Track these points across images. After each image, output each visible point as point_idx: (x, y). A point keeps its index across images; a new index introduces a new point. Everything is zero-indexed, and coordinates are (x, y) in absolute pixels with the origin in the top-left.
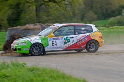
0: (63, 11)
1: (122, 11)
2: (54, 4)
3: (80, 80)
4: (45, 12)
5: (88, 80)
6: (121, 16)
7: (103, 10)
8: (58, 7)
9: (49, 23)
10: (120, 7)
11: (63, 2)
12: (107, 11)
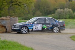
0: (23, 10)
1: (55, 11)
2: (18, 6)
3: (29, 48)
4: (13, 10)
5: (34, 48)
6: (54, 14)
7: (45, 10)
8: (20, 8)
9: (15, 16)
10: (54, 9)
11: (23, 5)
12: (47, 11)
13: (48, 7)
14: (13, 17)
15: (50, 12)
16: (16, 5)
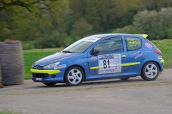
13: (111, 7)
14: (7, 41)
15: (119, 20)
16: (15, 7)
